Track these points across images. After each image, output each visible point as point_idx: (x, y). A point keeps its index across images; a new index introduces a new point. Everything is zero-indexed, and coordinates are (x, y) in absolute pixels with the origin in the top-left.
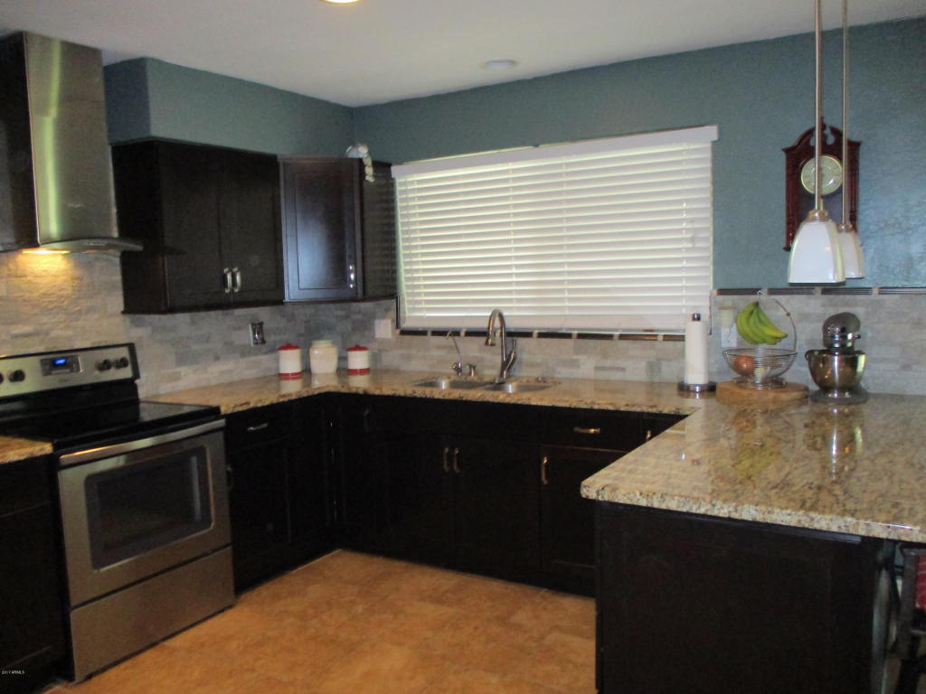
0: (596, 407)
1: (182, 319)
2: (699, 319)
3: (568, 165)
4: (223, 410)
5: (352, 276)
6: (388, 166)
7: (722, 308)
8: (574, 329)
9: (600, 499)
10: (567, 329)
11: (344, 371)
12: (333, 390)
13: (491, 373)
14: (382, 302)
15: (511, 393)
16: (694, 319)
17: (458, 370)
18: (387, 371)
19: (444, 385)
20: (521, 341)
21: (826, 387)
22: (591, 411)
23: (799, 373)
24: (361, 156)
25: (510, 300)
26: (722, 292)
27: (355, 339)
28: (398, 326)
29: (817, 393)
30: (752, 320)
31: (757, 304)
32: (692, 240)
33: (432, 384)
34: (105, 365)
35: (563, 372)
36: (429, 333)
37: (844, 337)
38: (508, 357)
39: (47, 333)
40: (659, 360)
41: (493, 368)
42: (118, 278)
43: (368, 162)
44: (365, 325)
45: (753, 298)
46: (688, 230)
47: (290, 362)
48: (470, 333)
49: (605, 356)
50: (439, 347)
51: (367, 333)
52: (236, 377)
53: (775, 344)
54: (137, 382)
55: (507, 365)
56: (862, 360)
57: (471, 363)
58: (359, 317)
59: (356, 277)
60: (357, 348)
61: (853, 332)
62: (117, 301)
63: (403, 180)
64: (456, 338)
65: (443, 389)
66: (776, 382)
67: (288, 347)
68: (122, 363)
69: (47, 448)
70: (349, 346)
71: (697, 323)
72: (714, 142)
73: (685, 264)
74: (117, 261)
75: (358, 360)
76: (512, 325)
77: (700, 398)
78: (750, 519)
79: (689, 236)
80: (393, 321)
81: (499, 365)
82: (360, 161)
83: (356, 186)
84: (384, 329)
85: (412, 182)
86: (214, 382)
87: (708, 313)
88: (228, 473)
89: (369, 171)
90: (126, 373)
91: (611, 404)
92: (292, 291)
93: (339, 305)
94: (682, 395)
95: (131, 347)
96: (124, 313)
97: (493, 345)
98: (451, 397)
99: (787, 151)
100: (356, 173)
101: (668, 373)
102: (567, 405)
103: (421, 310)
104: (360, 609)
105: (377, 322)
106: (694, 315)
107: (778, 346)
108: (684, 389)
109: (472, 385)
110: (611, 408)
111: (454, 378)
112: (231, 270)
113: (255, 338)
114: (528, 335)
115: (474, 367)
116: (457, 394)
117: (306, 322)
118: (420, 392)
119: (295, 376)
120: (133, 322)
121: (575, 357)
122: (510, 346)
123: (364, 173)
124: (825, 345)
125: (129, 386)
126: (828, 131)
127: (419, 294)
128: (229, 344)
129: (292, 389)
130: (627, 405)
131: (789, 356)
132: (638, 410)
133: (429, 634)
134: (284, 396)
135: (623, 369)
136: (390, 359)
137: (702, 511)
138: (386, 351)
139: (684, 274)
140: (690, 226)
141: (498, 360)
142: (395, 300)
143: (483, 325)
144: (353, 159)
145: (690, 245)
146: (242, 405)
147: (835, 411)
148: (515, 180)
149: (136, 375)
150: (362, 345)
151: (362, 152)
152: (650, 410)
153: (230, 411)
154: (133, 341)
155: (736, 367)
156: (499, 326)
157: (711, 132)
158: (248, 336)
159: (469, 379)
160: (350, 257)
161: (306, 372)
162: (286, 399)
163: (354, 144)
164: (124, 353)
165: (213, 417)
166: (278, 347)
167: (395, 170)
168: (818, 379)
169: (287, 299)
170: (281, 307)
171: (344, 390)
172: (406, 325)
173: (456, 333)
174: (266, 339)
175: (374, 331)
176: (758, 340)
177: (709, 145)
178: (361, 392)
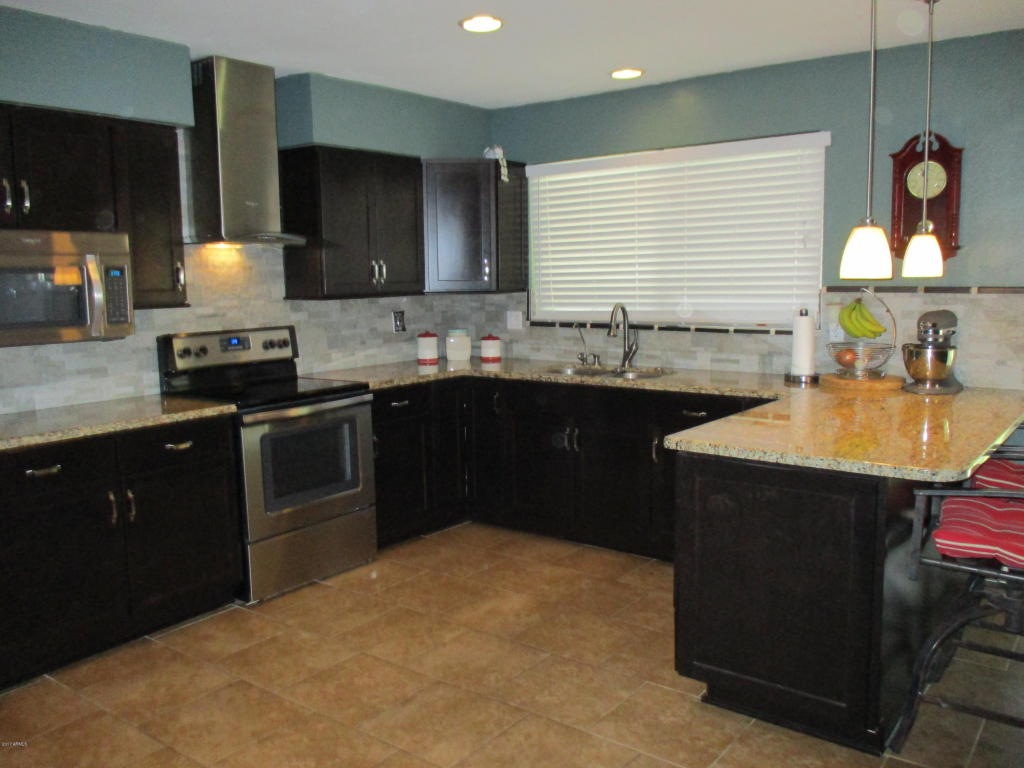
0: (703, 392)
1: (333, 305)
2: (806, 314)
3: (690, 168)
4: (371, 386)
5: (487, 270)
6: (523, 165)
7: (830, 304)
8: (691, 324)
9: (679, 449)
10: (686, 323)
11: (477, 359)
12: (467, 374)
13: (614, 363)
14: (515, 294)
15: (630, 380)
16: (801, 314)
17: (583, 360)
18: (518, 360)
19: (569, 372)
20: (643, 334)
21: (919, 381)
22: (700, 396)
23: (896, 366)
24: (497, 157)
25: (633, 297)
26: (830, 289)
27: (489, 330)
28: (528, 319)
29: (912, 384)
30: (853, 315)
31: (859, 301)
32: (803, 241)
33: (558, 372)
34: (270, 345)
35: (680, 363)
36: (557, 325)
37: (936, 332)
38: (630, 348)
39: (224, 315)
40: (771, 354)
41: (616, 358)
42: (280, 268)
43: (503, 163)
44: (498, 316)
45: (858, 295)
46: (800, 232)
47: (428, 349)
48: (595, 326)
49: (720, 350)
50: (566, 338)
51: (499, 324)
52: (379, 362)
53: (874, 338)
54: (296, 360)
55: (628, 356)
56: (951, 354)
57: (597, 354)
58: (493, 308)
59: (490, 271)
60: (490, 337)
61: (944, 327)
62: (280, 289)
63: (536, 181)
64: (582, 329)
65: (568, 376)
66: (875, 374)
67: (427, 335)
68: (283, 344)
69: (233, 408)
70: (482, 335)
71: (804, 318)
72: (827, 148)
73: (796, 264)
74: (280, 251)
75: (491, 349)
76: (633, 319)
77: (806, 388)
78: (792, 464)
79: (801, 237)
80: (523, 313)
81: (622, 356)
82: (497, 162)
83: (492, 187)
84: (515, 320)
85: (544, 184)
86: (360, 365)
87: (817, 309)
88: (374, 443)
89: (504, 171)
90: (287, 353)
91: (717, 389)
92: (431, 284)
93: (475, 297)
94: (789, 386)
95: (292, 330)
96: (284, 299)
97: (615, 336)
98: (574, 382)
99: (894, 156)
100: (493, 173)
101: (778, 366)
102: (677, 390)
103: (550, 304)
104: (486, 567)
105: (509, 313)
106: (801, 311)
107: (878, 340)
108: (791, 380)
109: (595, 373)
110: (717, 393)
111: (578, 367)
112: (377, 262)
113: (396, 325)
114: (650, 327)
115: (599, 358)
116: (578, 379)
117: (443, 312)
118: (545, 378)
119: (432, 362)
120: (292, 308)
121: (693, 349)
122: (632, 338)
123: (500, 172)
124: (919, 339)
125: (289, 364)
126: (933, 138)
127: (549, 290)
128: (373, 330)
129: (430, 372)
130: (731, 391)
131: (886, 349)
132: (741, 395)
133: (547, 588)
134: (423, 377)
135: (737, 362)
136: (520, 350)
137: (756, 458)
138: (517, 341)
139: (796, 273)
140: (802, 228)
141: (621, 351)
142: (526, 294)
143: (606, 319)
144: (490, 160)
145: (802, 246)
146: (386, 383)
147: (927, 400)
148: (640, 182)
149: (296, 354)
150: (495, 335)
151: (498, 153)
152: (752, 395)
153: (377, 387)
154: (292, 324)
155: (839, 360)
156: (622, 319)
157: (824, 138)
158: (390, 324)
159: (593, 367)
160: (485, 252)
161: (442, 360)
162: (425, 380)
163: (492, 147)
164: (285, 335)
165: (363, 391)
166: (417, 333)
167: (529, 170)
168: (912, 371)
169: (427, 290)
170: (421, 297)
171: (477, 374)
172: (535, 317)
173: (582, 325)
174: (407, 326)
175: (506, 321)
176: (858, 333)
177: (823, 151)
178: (492, 376)
